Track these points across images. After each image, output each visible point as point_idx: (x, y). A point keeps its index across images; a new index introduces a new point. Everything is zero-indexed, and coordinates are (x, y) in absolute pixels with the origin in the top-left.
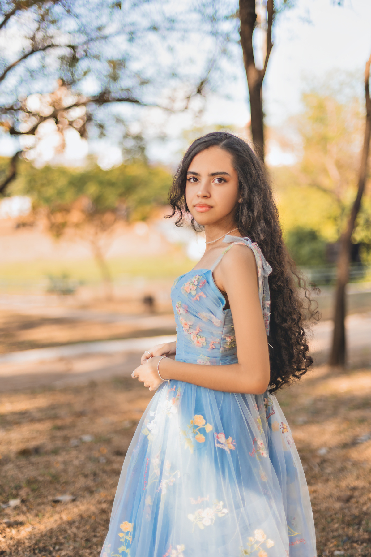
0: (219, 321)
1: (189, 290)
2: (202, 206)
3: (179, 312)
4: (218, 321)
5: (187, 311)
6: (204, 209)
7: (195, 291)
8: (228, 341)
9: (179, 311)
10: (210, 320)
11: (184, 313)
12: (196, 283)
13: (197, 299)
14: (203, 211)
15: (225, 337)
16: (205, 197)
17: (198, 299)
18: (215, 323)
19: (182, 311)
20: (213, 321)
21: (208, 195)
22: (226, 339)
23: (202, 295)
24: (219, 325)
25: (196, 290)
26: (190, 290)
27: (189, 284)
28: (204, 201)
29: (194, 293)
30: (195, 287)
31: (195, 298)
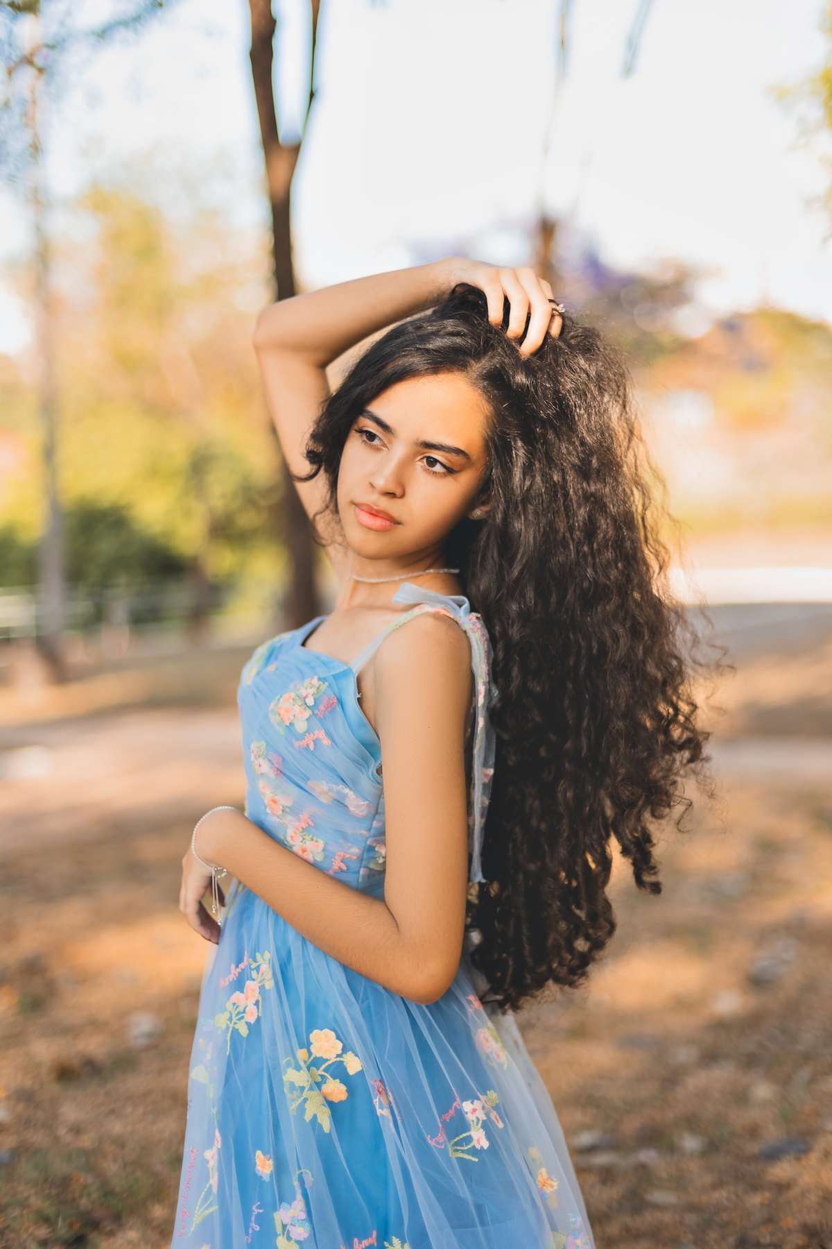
0: (366, 803)
1: (289, 718)
2: (375, 513)
3: (257, 767)
4: (362, 803)
5: (280, 772)
6: (377, 523)
7: (306, 722)
8: (381, 853)
9: (260, 766)
10: (339, 802)
11: (272, 774)
12: (310, 702)
13: (308, 745)
14: (374, 527)
15: (374, 845)
16: (391, 495)
17: (312, 746)
18: (352, 809)
19: (265, 767)
20: (347, 803)
21: (398, 492)
22: (376, 849)
23: (321, 737)
24: (364, 813)
25: (307, 719)
26: (292, 718)
27: (292, 701)
28: (385, 504)
29: (301, 726)
30: (308, 713)
31: (303, 743)
